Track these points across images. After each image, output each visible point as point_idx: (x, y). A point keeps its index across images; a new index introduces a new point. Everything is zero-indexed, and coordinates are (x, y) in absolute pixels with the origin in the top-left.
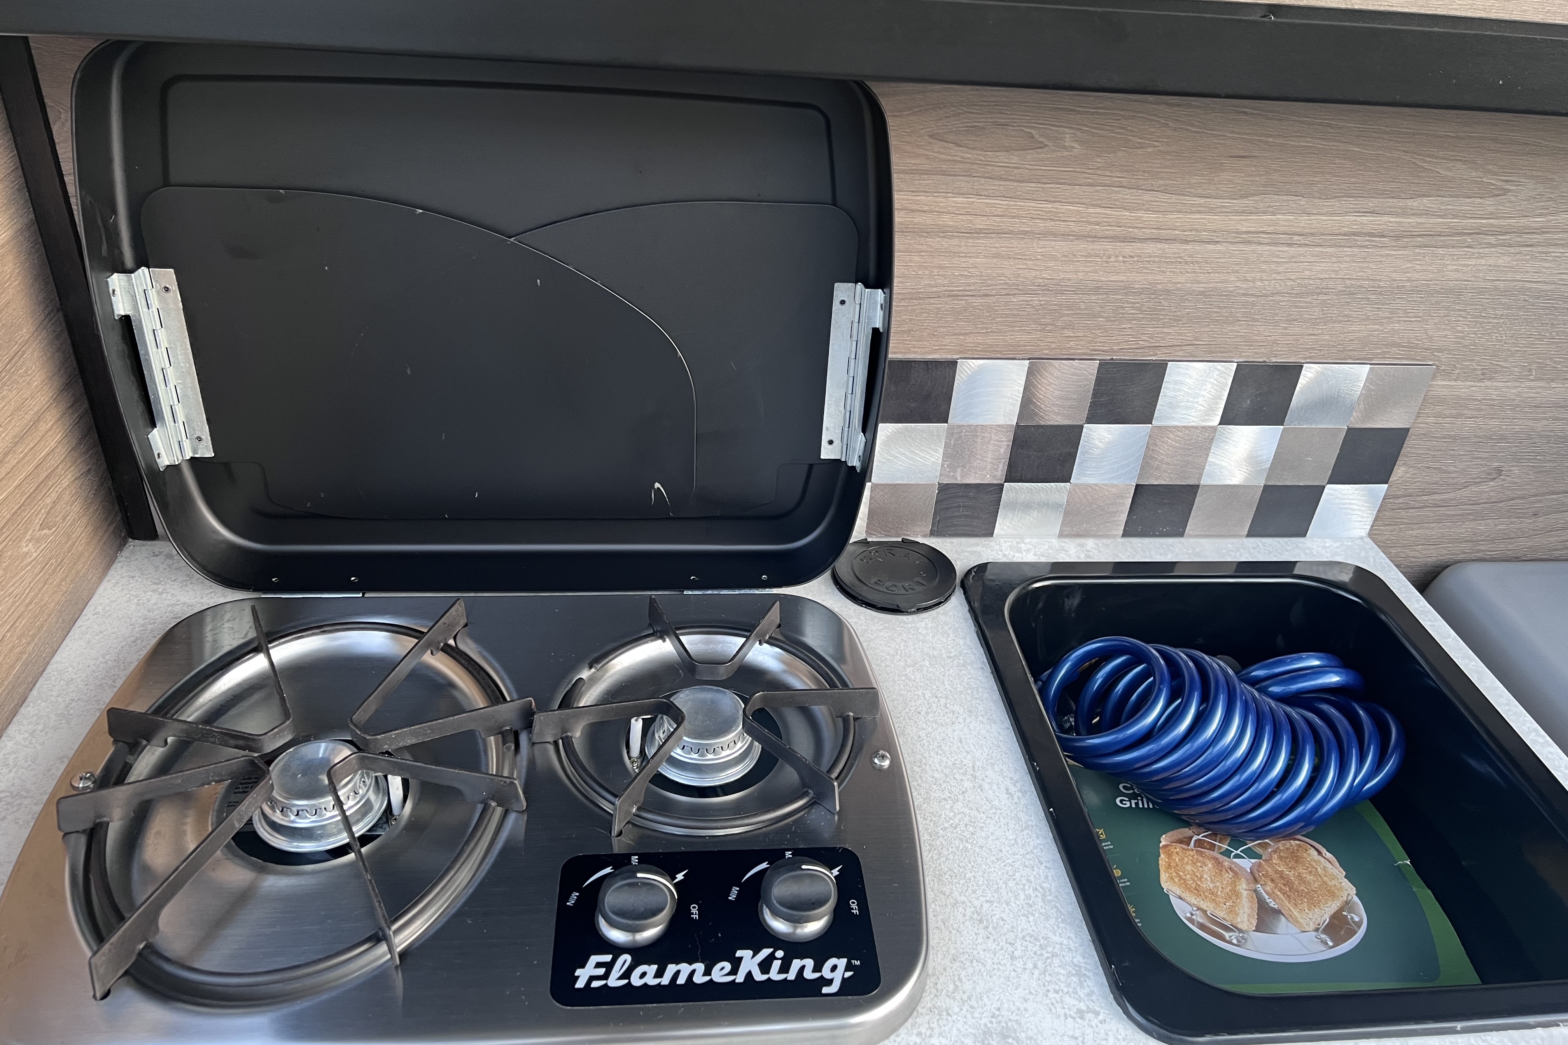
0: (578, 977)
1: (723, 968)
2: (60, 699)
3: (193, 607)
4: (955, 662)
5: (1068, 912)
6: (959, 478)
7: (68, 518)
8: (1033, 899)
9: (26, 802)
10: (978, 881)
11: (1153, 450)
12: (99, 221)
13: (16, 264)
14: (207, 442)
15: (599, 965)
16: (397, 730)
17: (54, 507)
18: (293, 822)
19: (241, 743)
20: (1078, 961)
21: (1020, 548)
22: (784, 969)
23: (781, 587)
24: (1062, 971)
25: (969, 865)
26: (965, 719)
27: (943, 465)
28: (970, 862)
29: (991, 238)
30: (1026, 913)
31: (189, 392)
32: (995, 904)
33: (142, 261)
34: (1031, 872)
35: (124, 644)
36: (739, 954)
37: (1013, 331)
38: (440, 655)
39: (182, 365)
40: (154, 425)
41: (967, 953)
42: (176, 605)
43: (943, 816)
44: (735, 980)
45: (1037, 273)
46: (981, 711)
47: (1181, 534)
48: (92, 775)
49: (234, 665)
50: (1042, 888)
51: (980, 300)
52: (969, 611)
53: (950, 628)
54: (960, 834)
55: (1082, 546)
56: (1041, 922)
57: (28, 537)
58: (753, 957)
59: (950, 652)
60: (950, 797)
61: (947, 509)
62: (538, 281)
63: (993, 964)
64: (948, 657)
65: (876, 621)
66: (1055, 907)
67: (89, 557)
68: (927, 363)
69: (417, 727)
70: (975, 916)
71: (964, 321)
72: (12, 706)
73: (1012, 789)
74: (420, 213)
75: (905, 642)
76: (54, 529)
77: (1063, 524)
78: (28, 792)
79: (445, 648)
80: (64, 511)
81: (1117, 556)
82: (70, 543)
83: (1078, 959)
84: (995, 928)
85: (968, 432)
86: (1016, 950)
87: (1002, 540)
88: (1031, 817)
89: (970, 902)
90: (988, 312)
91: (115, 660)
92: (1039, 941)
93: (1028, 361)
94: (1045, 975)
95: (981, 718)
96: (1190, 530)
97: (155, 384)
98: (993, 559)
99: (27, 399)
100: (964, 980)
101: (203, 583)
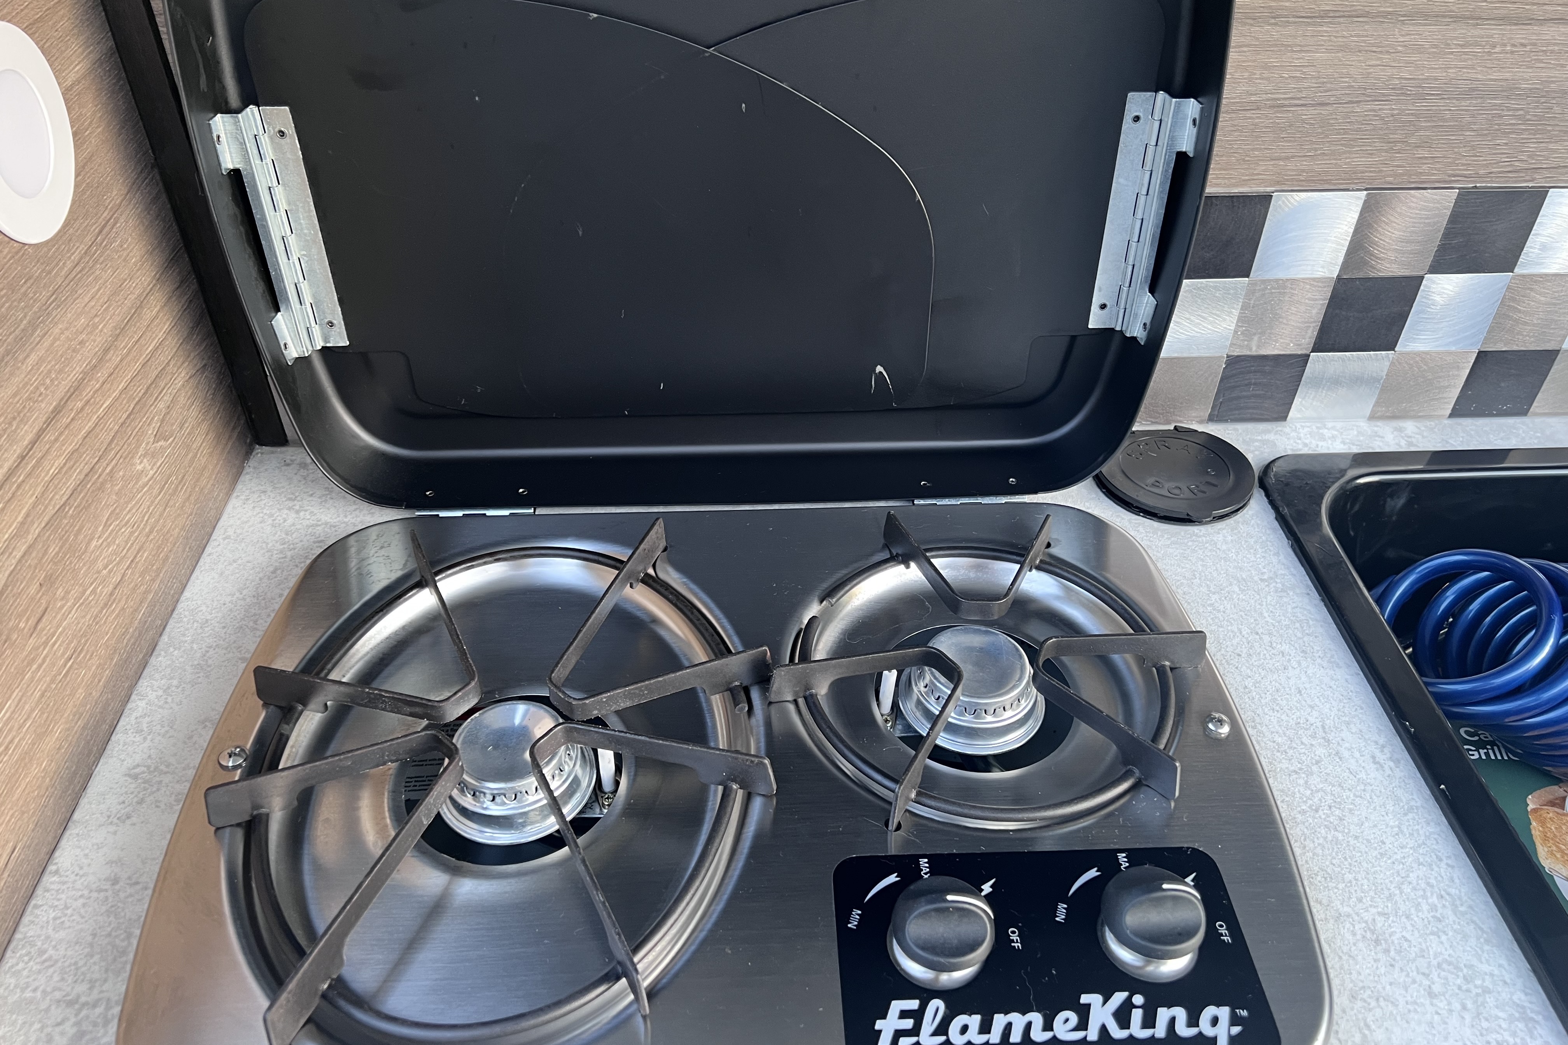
0: (880, 1031)
1: (1067, 1020)
2: (195, 646)
3: (336, 528)
4: (1272, 586)
5: (1490, 928)
6: (1254, 349)
7: (186, 425)
8: (1440, 911)
9: (166, 779)
10: (1362, 885)
11: (1508, 306)
12: (194, 42)
13: (96, 106)
14: (340, 328)
15: (904, 1014)
16: (609, 691)
17: (168, 413)
18: (486, 809)
19: (418, 710)
20: (1519, 999)
21: (1322, 434)
22: (1149, 1022)
23: (1035, 492)
24: (1501, 1014)
25: (1346, 863)
26: (1299, 663)
27: (1236, 332)
28: (1346, 859)
29: (1339, 23)
30: (1436, 930)
31: (317, 266)
32: (1391, 919)
33: (250, 98)
34: (1429, 871)
35: (261, 575)
36: (1085, 999)
37: (1350, 152)
38: (640, 587)
39: (306, 231)
40: (278, 310)
41: (1369, 987)
42: (317, 525)
43: (1298, 795)
44: (1086, 1037)
45: (1395, 71)
46: (1318, 651)
47: (1524, 412)
48: (242, 750)
49: (395, 604)
50: (1448, 894)
51: (1312, 111)
52: (1276, 519)
53: (1256, 542)
54: (1325, 819)
55: (1400, 430)
56: (1458, 943)
57: (141, 451)
58: (1105, 1002)
59: (1263, 574)
60: (1301, 769)
61: (1234, 387)
62: (744, 105)
63: (1407, 1003)
64: (1261, 580)
65: (1159, 533)
66: (1473, 922)
67: (213, 470)
68: (1232, 198)
69: (632, 687)
70: (1368, 935)
71: (1286, 141)
72: (141, 656)
73: (1380, 757)
74: (595, 19)
75: (1203, 560)
76: (171, 440)
77: (1377, 404)
78: (167, 766)
79: (646, 579)
80: (181, 417)
81: (1447, 442)
82: (190, 455)
83: (1519, 997)
84: (1399, 952)
85: (1275, 289)
86: (1433, 983)
87: (1298, 426)
88: (1412, 794)
89: (1357, 914)
90: (1321, 127)
91: (254, 596)
92: (1462, 971)
93: (1365, 192)
94: (1480, 1019)
95: (1319, 661)
96: (1536, 407)
97: (276, 258)
98: (1292, 450)
99: (126, 280)
100: (1373, 1027)
101: (344, 498)
